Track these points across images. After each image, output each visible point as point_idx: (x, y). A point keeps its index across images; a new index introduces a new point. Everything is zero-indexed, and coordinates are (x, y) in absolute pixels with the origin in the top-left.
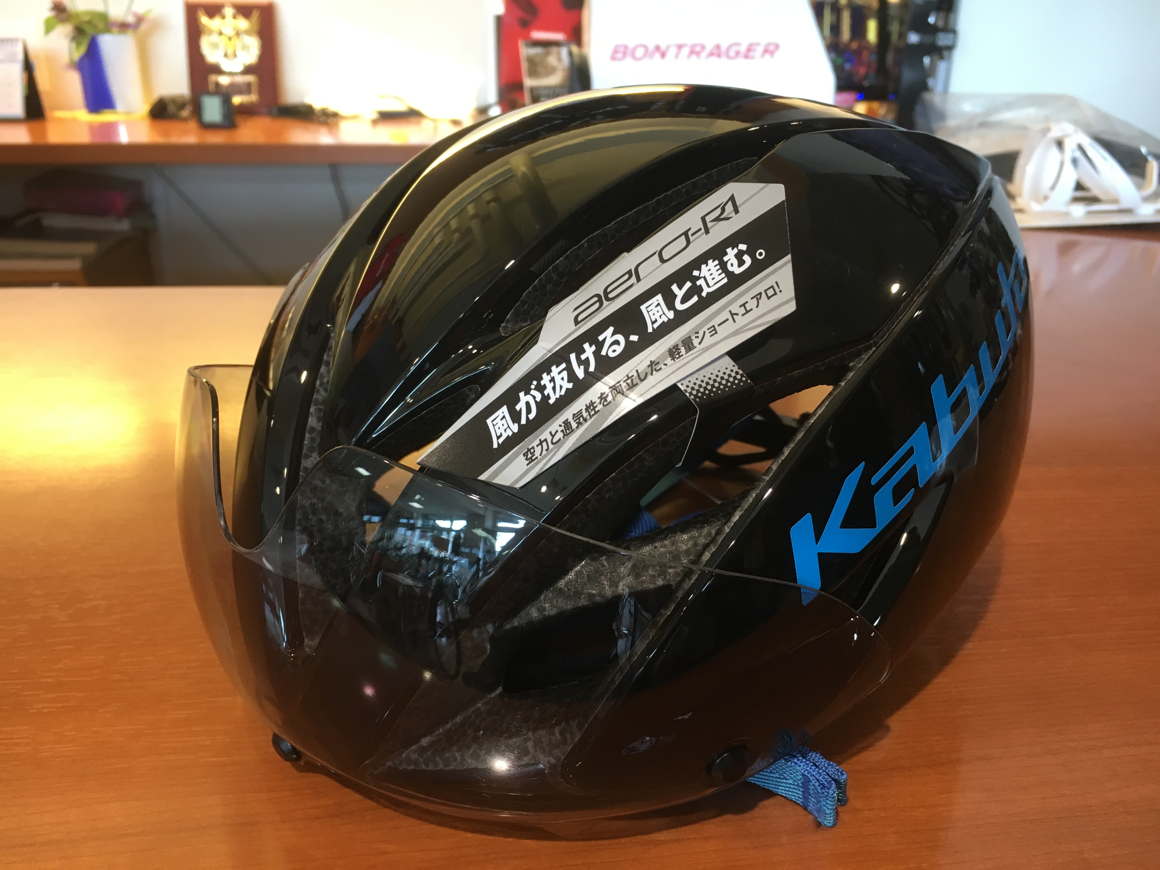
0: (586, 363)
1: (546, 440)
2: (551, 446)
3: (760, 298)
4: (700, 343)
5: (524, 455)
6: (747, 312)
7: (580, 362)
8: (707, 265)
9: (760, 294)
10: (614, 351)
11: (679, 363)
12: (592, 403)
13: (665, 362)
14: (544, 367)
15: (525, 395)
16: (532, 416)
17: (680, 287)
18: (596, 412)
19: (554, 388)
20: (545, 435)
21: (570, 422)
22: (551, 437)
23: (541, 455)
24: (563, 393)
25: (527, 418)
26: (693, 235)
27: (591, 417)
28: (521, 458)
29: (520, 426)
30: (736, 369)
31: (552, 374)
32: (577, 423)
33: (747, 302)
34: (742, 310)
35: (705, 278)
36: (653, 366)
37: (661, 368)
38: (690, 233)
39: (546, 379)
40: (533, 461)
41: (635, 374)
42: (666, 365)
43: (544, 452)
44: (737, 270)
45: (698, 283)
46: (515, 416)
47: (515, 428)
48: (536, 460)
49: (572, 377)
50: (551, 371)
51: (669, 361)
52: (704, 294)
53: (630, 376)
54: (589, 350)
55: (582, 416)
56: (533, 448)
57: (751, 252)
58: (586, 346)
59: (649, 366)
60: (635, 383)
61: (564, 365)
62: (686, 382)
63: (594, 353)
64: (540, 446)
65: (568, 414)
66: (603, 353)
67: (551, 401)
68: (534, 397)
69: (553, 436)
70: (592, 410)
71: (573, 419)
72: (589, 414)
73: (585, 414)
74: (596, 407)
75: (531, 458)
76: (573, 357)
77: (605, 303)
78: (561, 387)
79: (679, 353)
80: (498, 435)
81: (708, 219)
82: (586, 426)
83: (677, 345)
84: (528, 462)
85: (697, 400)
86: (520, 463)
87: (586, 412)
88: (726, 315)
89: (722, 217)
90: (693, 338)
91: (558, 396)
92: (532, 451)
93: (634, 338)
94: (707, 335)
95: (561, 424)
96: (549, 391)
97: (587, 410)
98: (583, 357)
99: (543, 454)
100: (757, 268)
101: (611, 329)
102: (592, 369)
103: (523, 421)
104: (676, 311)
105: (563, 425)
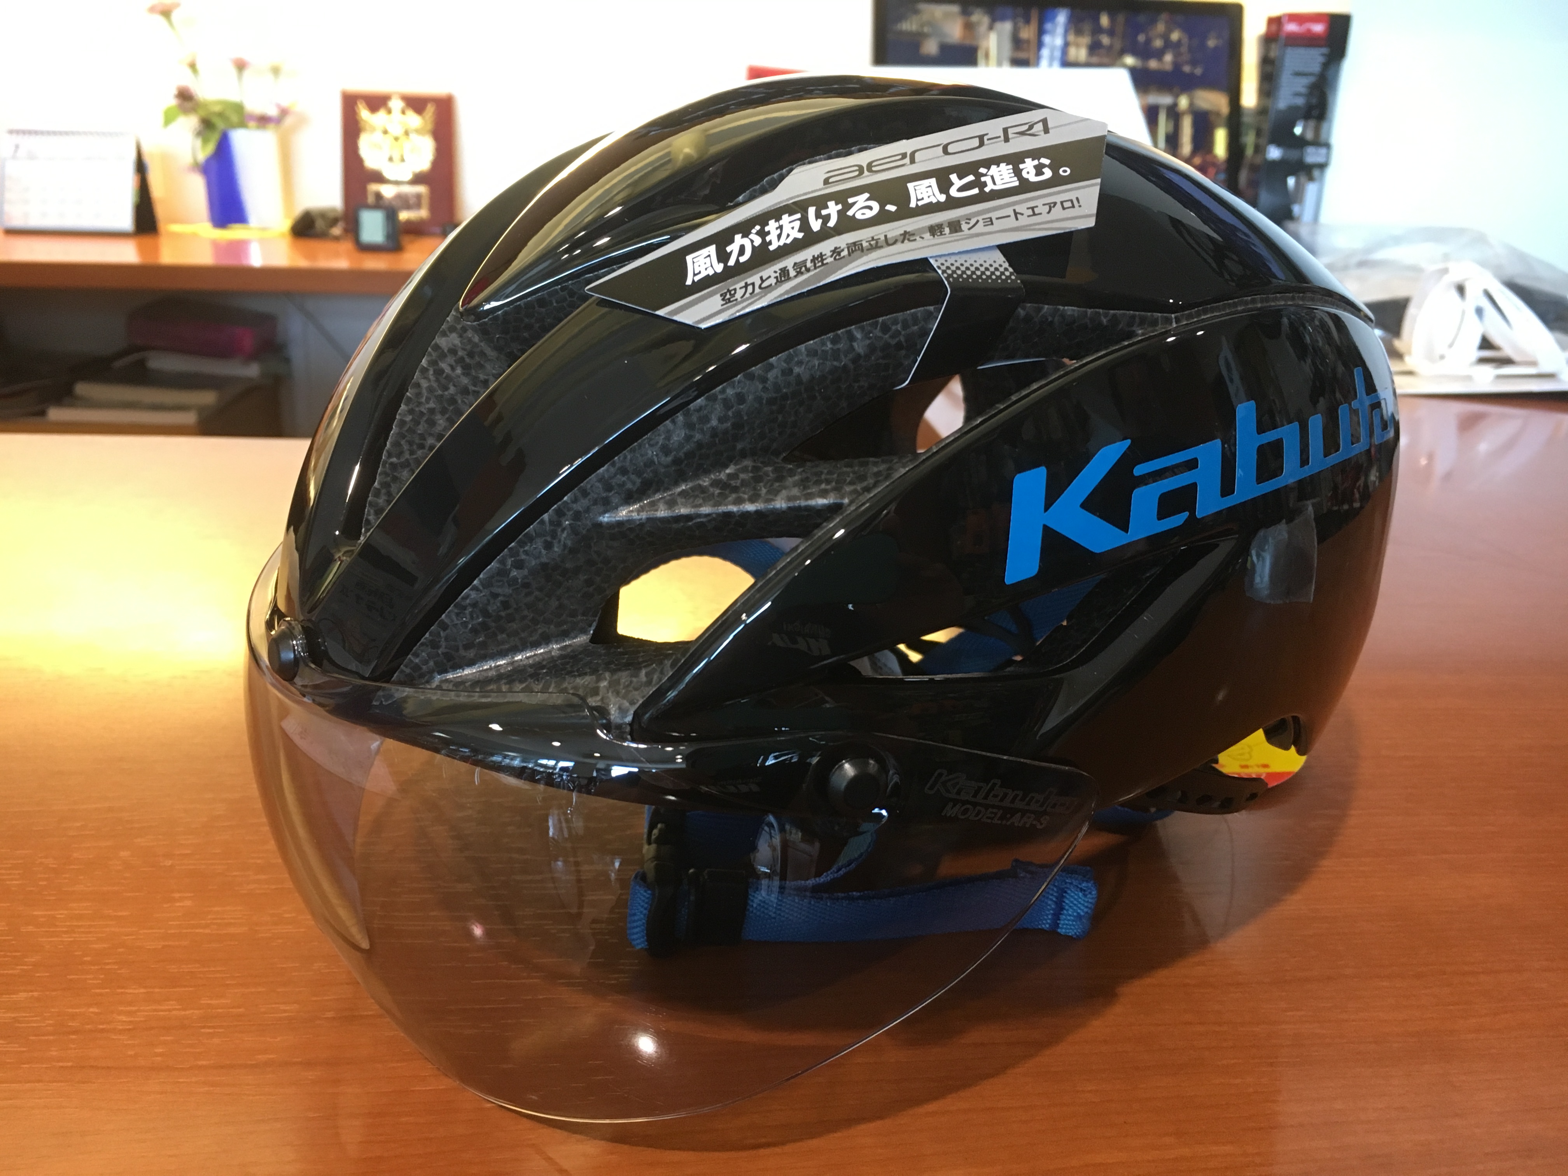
0: (827, 218)
1: (753, 284)
2: (757, 290)
3: (1054, 206)
4: (969, 229)
5: (721, 295)
6: (1034, 214)
7: (818, 216)
8: (998, 166)
9: (1055, 204)
10: (863, 214)
11: (938, 240)
12: (821, 255)
13: (923, 236)
14: (776, 214)
15: (742, 237)
16: (742, 259)
17: (960, 178)
18: (823, 264)
19: (779, 236)
20: (755, 279)
21: (788, 270)
22: (760, 282)
23: (742, 297)
24: (789, 241)
25: (738, 260)
26: (988, 139)
27: (815, 268)
28: (717, 299)
29: (726, 266)
30: (1006, 265)
31: (781, 222)
32: (797, 272)
33: (1037, 207)
34: (1030, 212)
35: (992, 177)
36: (906, 236)
37: (915, 240)
38: (986, 138)
39: (772, 226)
40: (730, 302)
41: (883, 238)
42: (923, 238)
43: (747, 295)
44: (1032, 178)
45: (983, 179)
46: (723, 256)
47: (719, 268)
48: (735, 302)
49: (805, 225)
50: (781, 219)
51: (927, 236)
52: (987, 190)
53: (875, 238)
54: (833, 209)
55: (805, 266)
56: (735, 290)
57: (1054, 167)
58: (831, 204)
59: (901, 235)
60: (879, 245)
61: (798, 216)
62: (942, 260)
63: (839, 212)
64: (744, 290)
65: (788, 263)
66: (850, 213)
67: (772, 248)
68: (752, 241)
69: (763, 281)
70: (819, 262)
71: (793, 267)
72: (815, 265)
73: (809, 265)
74: (826, 259)
75: (729, 299)
76: (812, 211)
77: (866, 173)
78: (788, 235)
79: (941, 232)
80: (696, 272)
81: (1010, 131)
82: (806, 276)
83: (942, 225)
84: (724, 302)
85: (951, 279)
86: (715, 302)
87: (811, 262)
88: (1009, 211)
89: (1028, 132)
90: (963, 223)
91: (781, 243)
92: (733, 292)
93: (891, 208)
94: (981, 223)
95: (777, 270)
96: (772, 237)
97: (812, 261)
98: (824, 212)
99: (745, 297)
100: (1056, 181)
101: (867, 195)
102: (832, 223)
103: (731, 262)
104: (949, 196)
105: (779, 272)
